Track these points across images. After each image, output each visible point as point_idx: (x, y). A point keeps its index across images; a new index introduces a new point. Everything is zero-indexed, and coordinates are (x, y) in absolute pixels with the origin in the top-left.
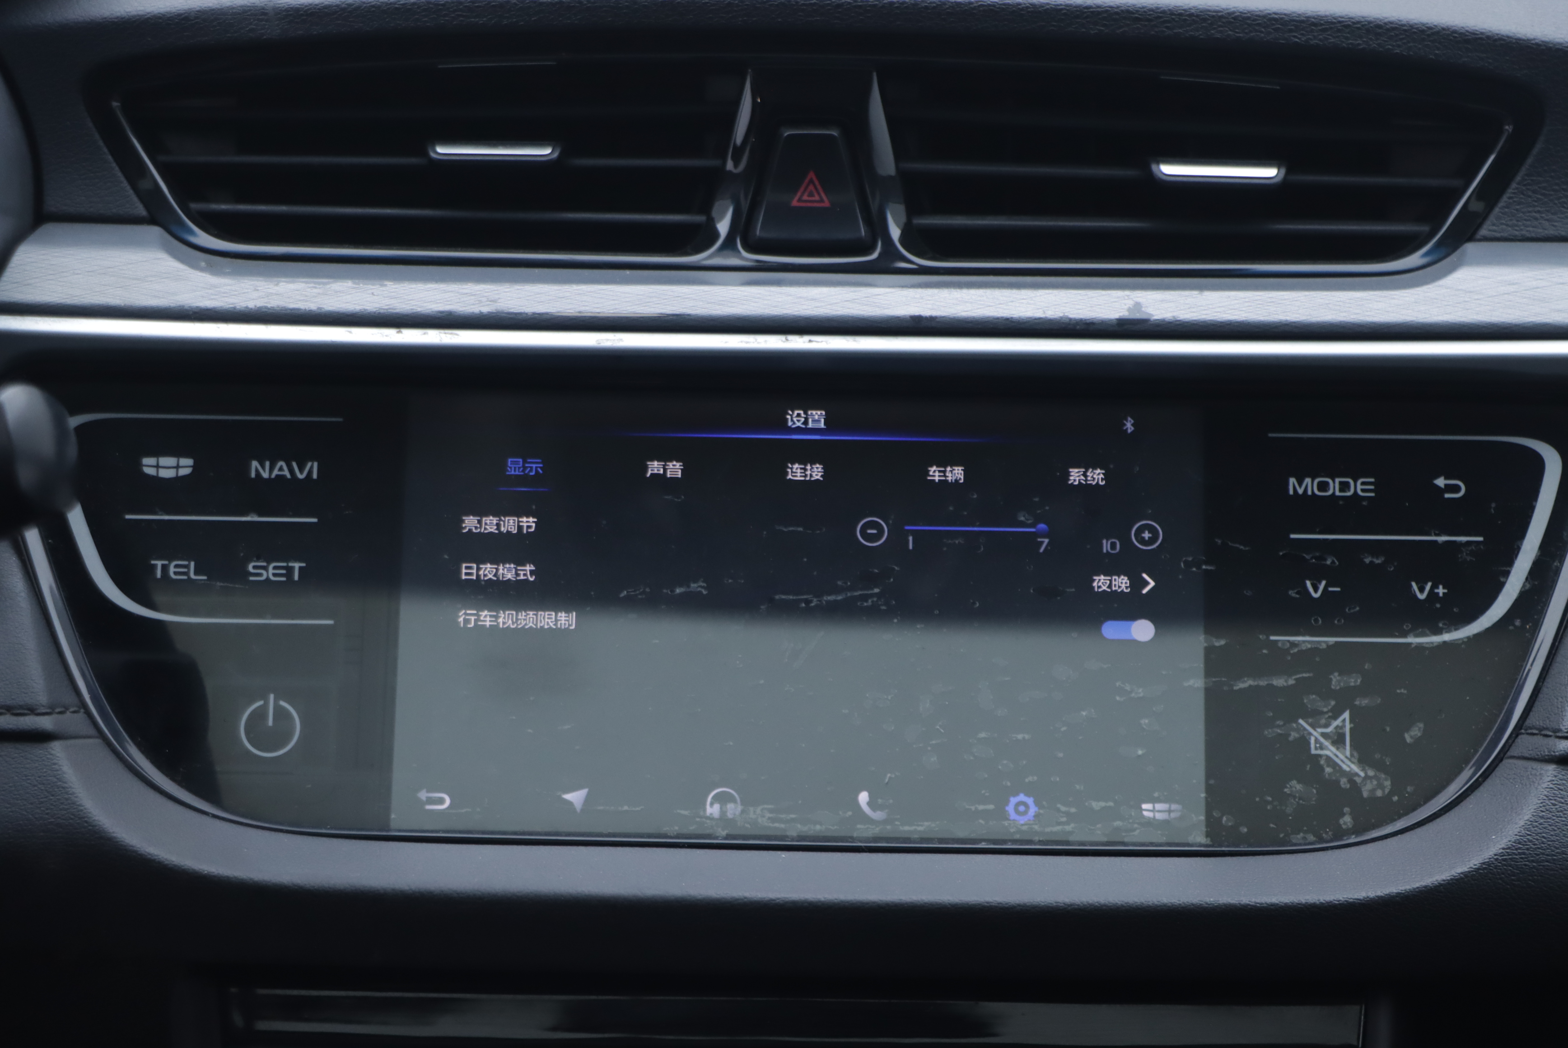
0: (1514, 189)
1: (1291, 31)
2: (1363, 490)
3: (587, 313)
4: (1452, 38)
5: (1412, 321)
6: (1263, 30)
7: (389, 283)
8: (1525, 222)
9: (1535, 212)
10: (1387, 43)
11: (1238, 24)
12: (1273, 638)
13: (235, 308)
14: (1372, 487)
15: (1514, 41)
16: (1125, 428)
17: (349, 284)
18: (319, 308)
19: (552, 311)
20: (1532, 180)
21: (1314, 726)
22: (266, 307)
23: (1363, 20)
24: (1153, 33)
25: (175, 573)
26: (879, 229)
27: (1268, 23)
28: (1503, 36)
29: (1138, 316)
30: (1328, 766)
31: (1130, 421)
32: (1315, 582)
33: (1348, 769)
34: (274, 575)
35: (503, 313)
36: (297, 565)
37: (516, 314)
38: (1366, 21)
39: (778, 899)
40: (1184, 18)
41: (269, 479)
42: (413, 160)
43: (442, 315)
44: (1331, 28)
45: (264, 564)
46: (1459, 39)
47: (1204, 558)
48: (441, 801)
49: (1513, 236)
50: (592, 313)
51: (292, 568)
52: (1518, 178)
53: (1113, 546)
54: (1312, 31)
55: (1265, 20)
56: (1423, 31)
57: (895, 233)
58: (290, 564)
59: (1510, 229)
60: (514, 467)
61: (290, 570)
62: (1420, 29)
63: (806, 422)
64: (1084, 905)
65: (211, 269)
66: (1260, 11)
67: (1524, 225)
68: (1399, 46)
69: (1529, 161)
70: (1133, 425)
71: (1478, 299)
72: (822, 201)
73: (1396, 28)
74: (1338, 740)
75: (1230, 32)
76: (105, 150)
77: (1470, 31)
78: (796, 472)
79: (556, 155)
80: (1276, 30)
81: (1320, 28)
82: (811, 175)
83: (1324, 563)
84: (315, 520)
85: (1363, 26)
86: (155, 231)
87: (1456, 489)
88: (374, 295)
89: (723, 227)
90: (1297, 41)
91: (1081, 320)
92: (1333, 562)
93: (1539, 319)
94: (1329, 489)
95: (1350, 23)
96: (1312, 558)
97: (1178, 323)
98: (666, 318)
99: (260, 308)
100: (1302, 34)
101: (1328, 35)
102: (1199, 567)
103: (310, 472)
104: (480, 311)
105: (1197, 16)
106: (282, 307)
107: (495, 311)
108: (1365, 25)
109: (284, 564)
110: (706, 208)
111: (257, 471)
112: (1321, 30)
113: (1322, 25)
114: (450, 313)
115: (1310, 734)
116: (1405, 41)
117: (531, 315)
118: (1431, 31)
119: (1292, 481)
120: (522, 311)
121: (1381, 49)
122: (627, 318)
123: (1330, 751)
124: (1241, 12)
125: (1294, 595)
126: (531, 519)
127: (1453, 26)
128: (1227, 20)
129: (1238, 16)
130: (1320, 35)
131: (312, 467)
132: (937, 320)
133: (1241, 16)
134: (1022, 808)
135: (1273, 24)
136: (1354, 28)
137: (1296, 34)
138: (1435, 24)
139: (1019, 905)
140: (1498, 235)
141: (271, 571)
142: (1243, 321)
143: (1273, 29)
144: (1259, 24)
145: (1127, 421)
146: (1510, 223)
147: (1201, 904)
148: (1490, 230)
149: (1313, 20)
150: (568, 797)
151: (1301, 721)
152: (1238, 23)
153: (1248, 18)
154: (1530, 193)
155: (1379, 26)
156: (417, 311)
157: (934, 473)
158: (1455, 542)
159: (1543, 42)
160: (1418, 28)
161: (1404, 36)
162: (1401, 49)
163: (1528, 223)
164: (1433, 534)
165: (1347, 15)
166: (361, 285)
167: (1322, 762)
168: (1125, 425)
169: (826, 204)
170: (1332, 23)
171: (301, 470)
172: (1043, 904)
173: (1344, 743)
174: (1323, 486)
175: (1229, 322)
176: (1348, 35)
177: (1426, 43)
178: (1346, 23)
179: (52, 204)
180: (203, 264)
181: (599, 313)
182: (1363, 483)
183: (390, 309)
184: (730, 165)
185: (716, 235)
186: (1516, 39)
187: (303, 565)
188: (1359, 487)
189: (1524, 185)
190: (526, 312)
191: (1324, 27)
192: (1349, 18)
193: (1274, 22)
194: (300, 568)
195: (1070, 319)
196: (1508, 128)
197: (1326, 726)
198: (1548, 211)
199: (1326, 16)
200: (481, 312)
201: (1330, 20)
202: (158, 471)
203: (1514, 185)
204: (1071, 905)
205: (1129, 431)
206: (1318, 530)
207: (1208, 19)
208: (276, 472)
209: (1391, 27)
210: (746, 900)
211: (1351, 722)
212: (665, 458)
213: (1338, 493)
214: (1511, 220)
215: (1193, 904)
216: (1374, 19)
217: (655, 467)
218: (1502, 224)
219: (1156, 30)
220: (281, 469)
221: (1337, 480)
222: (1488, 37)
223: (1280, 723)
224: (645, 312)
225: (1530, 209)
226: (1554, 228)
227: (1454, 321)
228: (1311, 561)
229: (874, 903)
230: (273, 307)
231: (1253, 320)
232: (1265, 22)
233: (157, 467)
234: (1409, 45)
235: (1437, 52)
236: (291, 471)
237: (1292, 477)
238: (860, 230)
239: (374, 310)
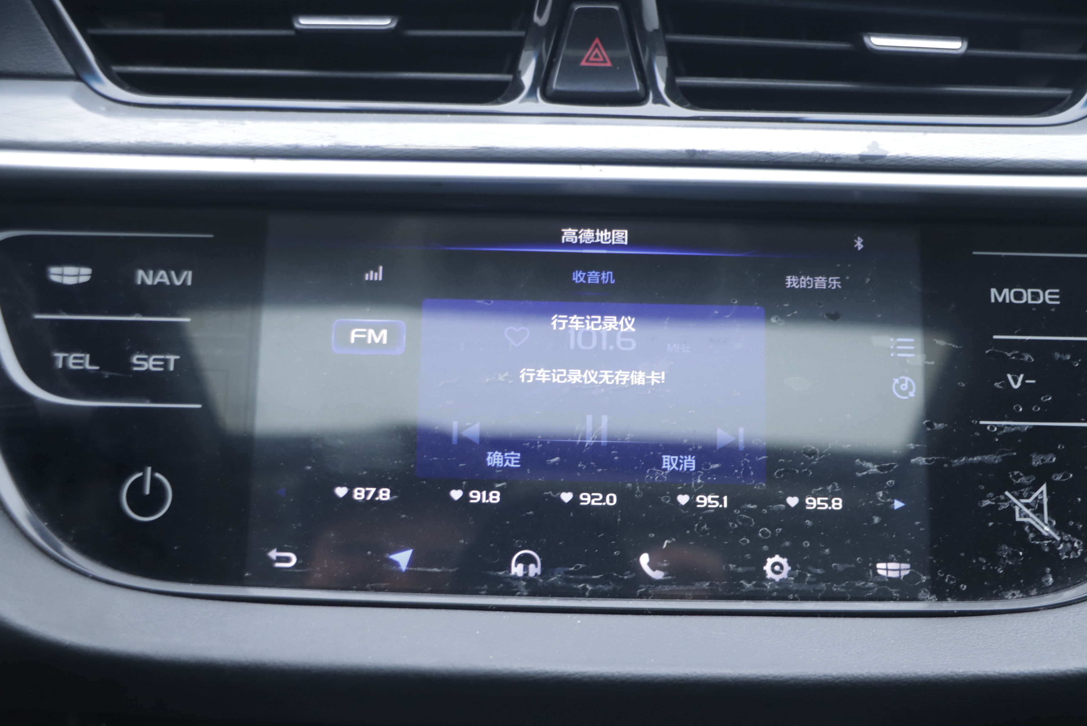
2: (1051, 299)
3: (411, 146)
12: (982, 422)
13: (119, 143)
14: (1057, 297)
16: (856, 246)
18: (188, 143)
21: (1018, 498)
22: (145, 142)
25: (74, 364)
26: (650, 85)
29: (876, 152)
30: (1031, 532)
31: (860, 241)
32: (1015, 376)
33: (1046, 534)
34: (154, 366)
35: (341, 146)
36: (172, 358)
37: (352, 147)
39: (576, 673)
41: (152, 287)
42: (283, 32)
43: (289, 148)
45: (146, 357)
48: (288, 560)
51: (168, 360)
57: (661, 85)
58: (168, 357)
61: (166, 361)
64: (850, 678)
65: (108, 112)
70: (862, 243)
72: (605, 62)
74: (1038, 511)
79: (393, 25)
82: (597, 41)
83: (1022, 359)
84: (188, 320)
86: (75, 85)
88: (235, 132)
89: (527, 78)
91: (829, 155)
92: (1029, 359)
96: (1012, 356)
97: (909, 158)
98: (478, 151)
99: (140, 143)
103: (185, 280)
104: (322, 144)
107: (335, 146)
109: (163, 357)
110: (513, 65)
111: (142, 278)
114: (297, 147)
115: (1015, 504)
117: (365, 148)
119: (994, 291)
120: (357, 144)
122: (445, 150)
123: (1033, 519)
125: (998, 386)
131: (187, 276)
132: (708, 153)
134: (777, 568)
139: (792, 679)
141: (151, 362)
142: (963, 158)
145: (857, 240)
147: (952, 676)
150: (396, 557)
151: (1007, 493)
156: (269, 145)
167: (1026, 528)
168: (856, 243)
169: (609, 63)
171: (178, 278)
172: (814, 677)
173: (1042, 512)
174: (1018, 296)
175: (951, 159)
180: (103, 109)
182: (1050, 294)
183: (247, 143)
185: (521, 86)
187: (178, 357)
188: (1047, 297)
190: (360, 145)
194: (175, 360)
195: (821, 155)
197: (1028, 497)
200: (323, 146)
202: (62, 279)
204: (838, 678)
205: (859, 249)
206: (1016, 332)
208: (158, 280)
210: (547, 674)
211: (1048, 494)
213: (1030, 302)
215: (945, 676)
220: (162, 277)
221: (1030, 291)
223: (991, 495)
224: (460, 146)
228: (1012, 358)
229: (663, 677)
231: (971, 157)
233: (62, 275)
236: (170, 279)
237: (993, 287)
238: (635, 86)
239: (234, 144)
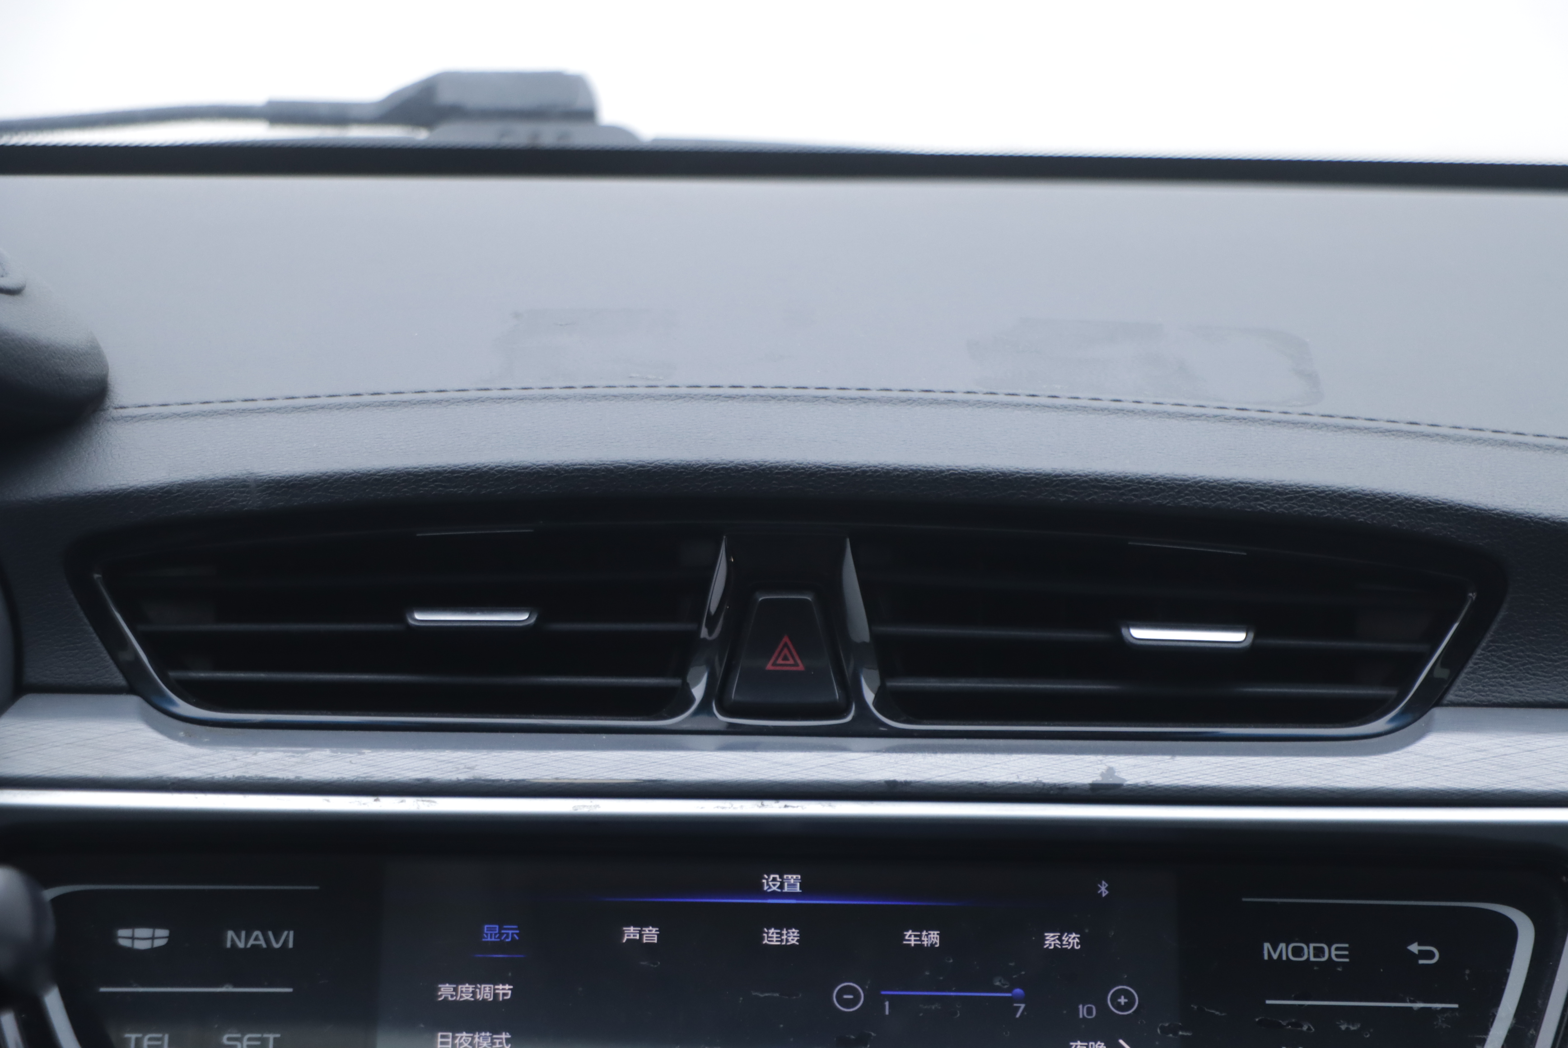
0: (1479, 655)
1: (1257, 499)
2: (1337, 956)
3: (564, 779)
4: (1414, 507)
5: (1383, 787)
6: (1229, 498)
7: (366, 751)
8: (1491, 688)
9: (1501, 678)
10: (1350, 512)
11: (1204, 493)
13: (213, 778)
14: (1346, 953)
15: (1476, 511)
16: (1099, 892)
17: (327, 752)
18: (297, 777)
19: (529, 778)
20: (1497, 646)
22: (244, 777)
23: (1327, 489)
24: (1121, 500)
25: (149, 1046)
26: (853, 693)
27: (1234, 492)
28: (1465, 506)
29: (1111, 781)
31: (1105, 885)
34: (249, 1046)
35: (480, 780)
36: (271, 1037)
37: (494, 781)
38: (1330, 490)
40: (1151, 486)
41: (245, 950)
42: (390, 627)
43: (419, 782)
44: (1296, 497)
45: (238, 1035)
46: (1422, 509)
47: (1180, 1024)
49: (1480, 701)
50: (569, 779)
51: (267, 1039)
52: (1483, 644)
53: (1089, 1012)
54: (1277, 500)
55: (1231, 489)
56: (1386, 501)
57: (869, 696)
59: (1476, 694)
60: (490, 933)
61: (264, 1041)
62: (1383, 498)
63: (781, 886)
65: (191, 739)
66: (1226, 480)
67: (1490, 690)
68: (1363, 515)
69: (1494, 627)
70: (1107, 889)
71: (1447, 766)
72: (796, 665)
73: (1360, 497)
75: (1197, 501)
76: (86, 621)
77: (1432, 500)
78: (771, 937)
79: (533, 621)
80: (1242, 498)
81: (1285, 497)
82: (786, 639)
83: (1299, 1029)
84: (290, 990)
85: (1327, 495)
86: (134, 701)
87: (1430, 955)
88: (352, 763)
89: (698, 692)
90: (1262, 510)
91: (1055, 785)
92: (1309, 1029)
93: (1508, 786)
94: (1304, 955)
95: (1314, 492)
96: (1288, 1025)
97: (1150, 788)
98: (642, 784)
99: (239, 778)
100: (1267, 503)
101: (1294, 504)
102: (1176, 1034)
103: (286, 941)
104: (458, 778)
105: (1165, 485)
106: (260, 777)
107: (472, 778)
108: (1329, 494)
109: (259, 1035)
110: (682, 672)
111: (233, 940)
112: (1286, 499)
113: (1287, 494)
114: (428, 781)
116: (1369, 510)
117: (508, 782)
118: (1394, 500)
119: (1267, 946)
120: (500, 778)
121: (1345, 518)
122: (604, 784)
124: (1207, 481)
126: (507, 987)
127: (1415, 496)
128: (1193, 488)
129: (1204, 484)
130: (1286, 503)
131: (288, 936)
132: (912, 785)
133: (1207, 485)
135: (1239, 493)
136: (1319, 497)
137: (1262, 503)
138: (1398, 493)
140: (1465, 700)
141: (245, 1042)
142: (1215, 786)
143: (1238, 497)
144: (1225, 493)
145: (1101, 885)
146: (1476, 688)
148: (1457, 696)
149: (1278, 489)
152: (1204, 491)
153: (1214, 487)
154: (1495, 659)
155: (1343, 496)
156: (393, 779)
157: (910, 938)
158: (1430, 1008)
159: (1503, 512)
160: (1381, 497)
161: (1367, 506)
162: (1365, 518)
163: (1494, 688)
164: (1408, 1001)
165: (1311, 485)
166: (339, 753)
168: (1100, 889)
169: (801, 667)
170: (1298, 492)
171: (277, 941)
174: (1298, 952)
175: (1200, 788)
176: (1314, 504)
177: (1390, 512)
178: (1311, 492)
179: (32, 675)
180: (182, 734)
181: (575, 779)
182: (1337, 949)
183: (367, 777)
184: (704, 633)
185: (691, 699)
186: (1477, 509)
187: (278, 1036)
188: (1334, 953)
189: (1489, 651)
190: (503, 779)
191: (1288, 496)
192: (1313, 487)
193: (1240, 491)
194: (275, 1039)
195: (1044, 784)
196: (1472, 595)
198: (1513, 677)
199: (1291, 486)
200: (459, 780)
201: (1294, 490)
202: (133, 943)
203: (1479, 651)
205: (1104, 895)
206: (1293, 996)
207: (1176, 488)
208: (251, 942)
209: (1355, 496)
212: (641, 923)
213: (1312, 959)
214: (1477, 686)
216: (1338, 488)
217: (631, 933)
218: (1468, 689)
219: (1125, 497)
221: (1312, 945)
222: (1450, 507)
224: (621, 778)
225: (1496, 675)
226: (1519, 694)
227: (1424, 788)
228: (1288, 1028)
230: (251, 777)
231: (1224, 785)
232: (1231, 491)
233: (133, 938)
234: (1373, 514)
235: (1400, 521)
236: (267, 940)
237: (1267, 941)
238: (835, 694)
239: (352, 778)
